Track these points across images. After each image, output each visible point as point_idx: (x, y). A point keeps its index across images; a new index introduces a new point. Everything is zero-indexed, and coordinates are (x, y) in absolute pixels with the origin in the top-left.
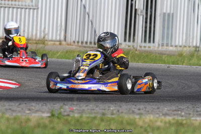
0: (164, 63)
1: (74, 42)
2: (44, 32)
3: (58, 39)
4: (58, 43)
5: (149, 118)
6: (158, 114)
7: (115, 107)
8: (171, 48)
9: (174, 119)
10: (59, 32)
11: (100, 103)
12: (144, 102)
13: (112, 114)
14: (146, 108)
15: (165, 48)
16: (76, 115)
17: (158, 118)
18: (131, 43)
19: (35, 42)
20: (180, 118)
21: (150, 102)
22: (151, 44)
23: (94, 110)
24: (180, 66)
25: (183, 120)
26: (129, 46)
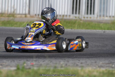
0: (101, 29)
1: (36, 15)
2: (14, 8)
3: (24, 12)
4: (24, 16)
5: (88, 69)
6: (95, 66)
7: (64, 61)
8: (106, 18)
9: (106, 70)
10: (24, 8)
11: (53, 59)
12: (85, 58)
13: (62, 67)
14: (86, 62)
15: (102, 18)
16: (35, 68)
17: (95, 69)
18: (77, 15)
19: (7, 15)
20: (111, 69)
21: (90, 58)
22: (92, 16)
23: (48, 64)
24: (113, 31)
25: (113, 71)
26: (76, 17)
